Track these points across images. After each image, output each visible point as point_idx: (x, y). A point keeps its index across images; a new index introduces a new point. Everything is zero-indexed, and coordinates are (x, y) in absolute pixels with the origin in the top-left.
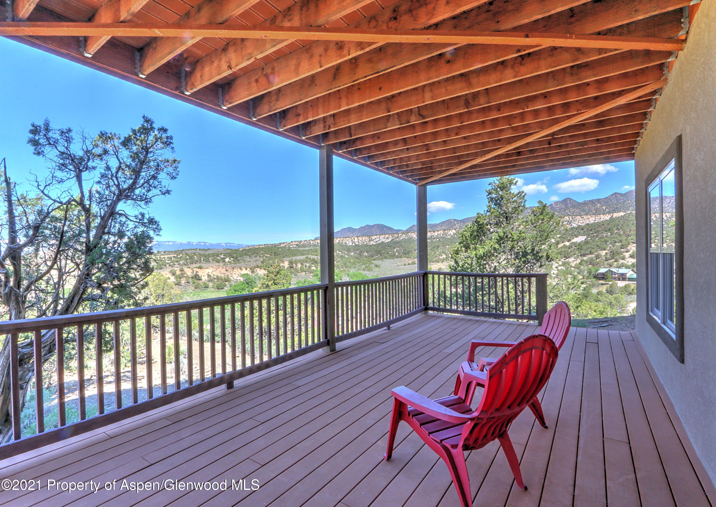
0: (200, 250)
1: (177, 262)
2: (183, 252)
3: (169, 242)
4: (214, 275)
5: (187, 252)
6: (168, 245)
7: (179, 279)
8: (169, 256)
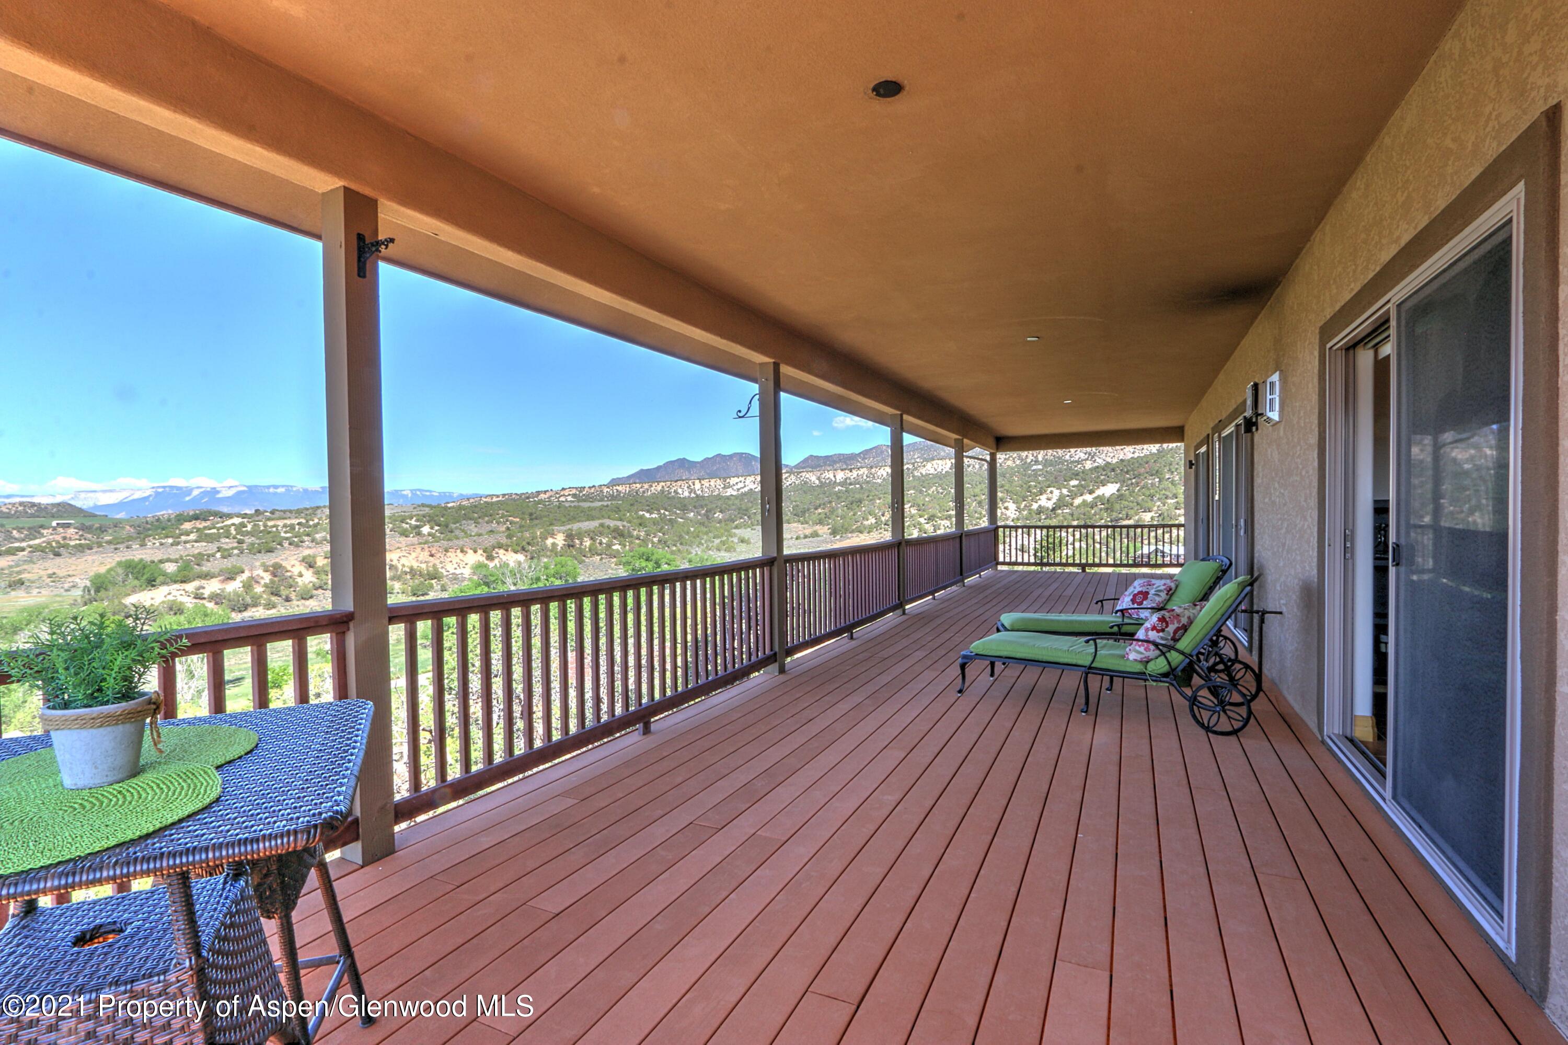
1: (308, 535)
2: (319, 511)
3: (276, 487)
6: (275, 494)
8: (288, 522)
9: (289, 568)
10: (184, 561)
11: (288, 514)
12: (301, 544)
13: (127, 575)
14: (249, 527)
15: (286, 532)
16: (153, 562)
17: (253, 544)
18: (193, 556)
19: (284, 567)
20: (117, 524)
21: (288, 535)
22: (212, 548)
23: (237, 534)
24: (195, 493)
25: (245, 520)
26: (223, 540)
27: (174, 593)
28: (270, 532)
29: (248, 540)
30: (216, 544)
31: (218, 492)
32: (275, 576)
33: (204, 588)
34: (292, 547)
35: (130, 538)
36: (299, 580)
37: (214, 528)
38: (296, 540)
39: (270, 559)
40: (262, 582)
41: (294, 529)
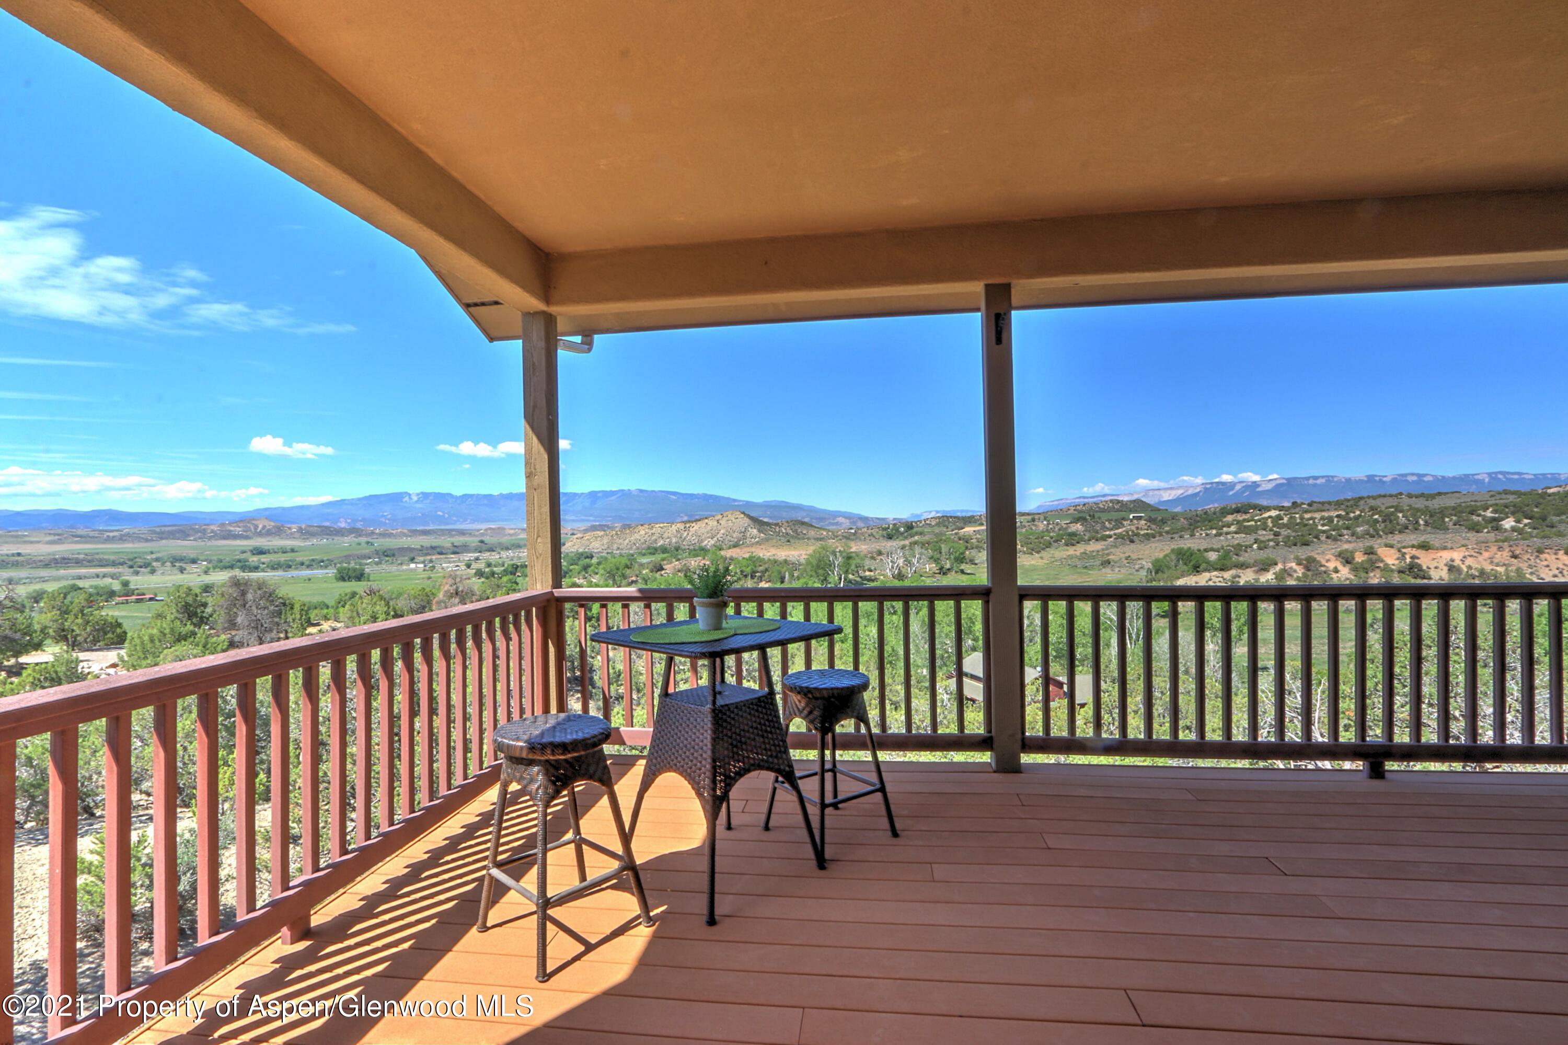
0: (1410, 496)
1: (1348, 528)
2: (1362, 502)
3: (1316, 478)
4: (1470, 567)
5: (1372, 502)
6: (1315, 485)
7: (1363, 575)
8: (1326, 514)
9: (1324, 562)
10: (1225, 551)
11: (1327, 506)
12: (1339, 538)
13: (1178, 561)
14: (1286, 520)
15: (1323, 525)
16: (1199, 550)
17: (1288, 537)
18: (1233, 546)
19: (1319, 562)
20: (1174, 517)
21: (1326, 528)
22: (1250, 539)
23: (1274, 526)
24: (1238, 487)
25: (1282, 513)
26: (1260, 532)
27: (1214, 579)
28: (1306, 525)
29: (1284, 532)
30: (1254, 536)
31: (1258, 486)
32: (1309, 570)
33: (1239, 577)
34: (1329, 541)
35: (1183, 529)
36: (1334, 576)
37: (1253, 520)
38: (1334, 533)
39: (1303, 553)
40: (1295, 575)
41: (1333, 521)
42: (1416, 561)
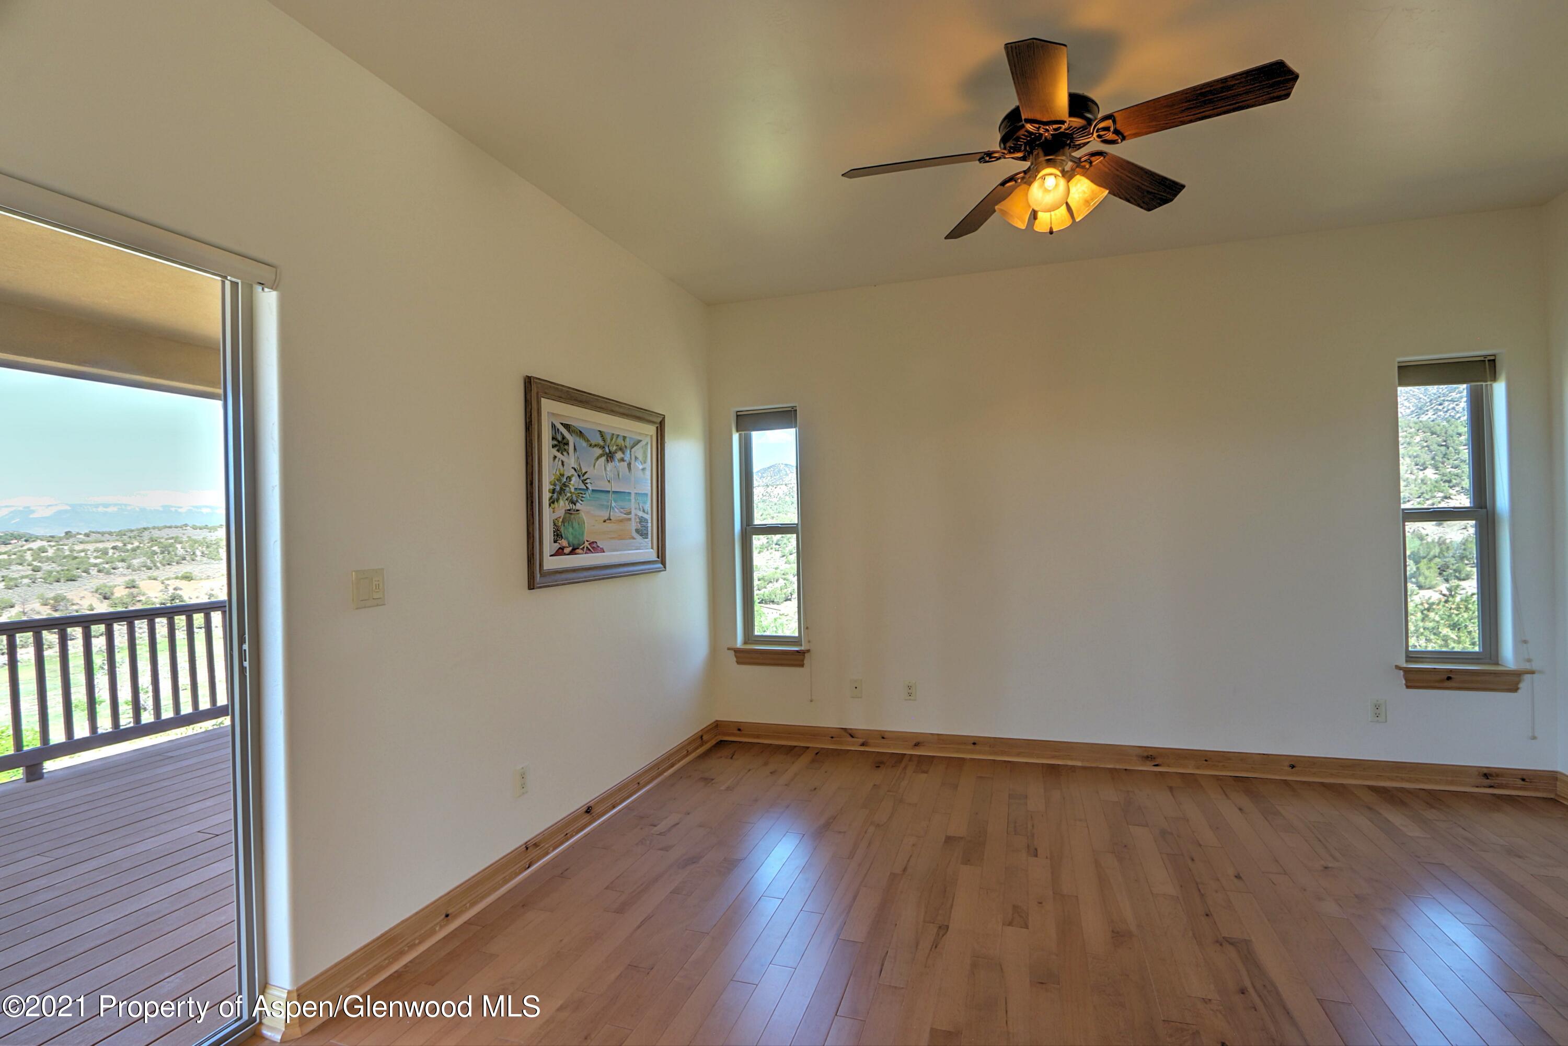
9: (77, 600)
12: (113, 571)
14: (51, 552)
15: (96, 558)
17: (50, 572)
19: (71, 600)
21: (98, 561)
23: (33, 560)
24: (5, 512)
25: (49, 544)
26: (15, 567)
28: (75, 558)
29: (46, 567)
31: (33, 512)
32: (56, 610)
37: (7, 553)
38: (107, 566)
41: (107, 553)
42: (178, 592)
